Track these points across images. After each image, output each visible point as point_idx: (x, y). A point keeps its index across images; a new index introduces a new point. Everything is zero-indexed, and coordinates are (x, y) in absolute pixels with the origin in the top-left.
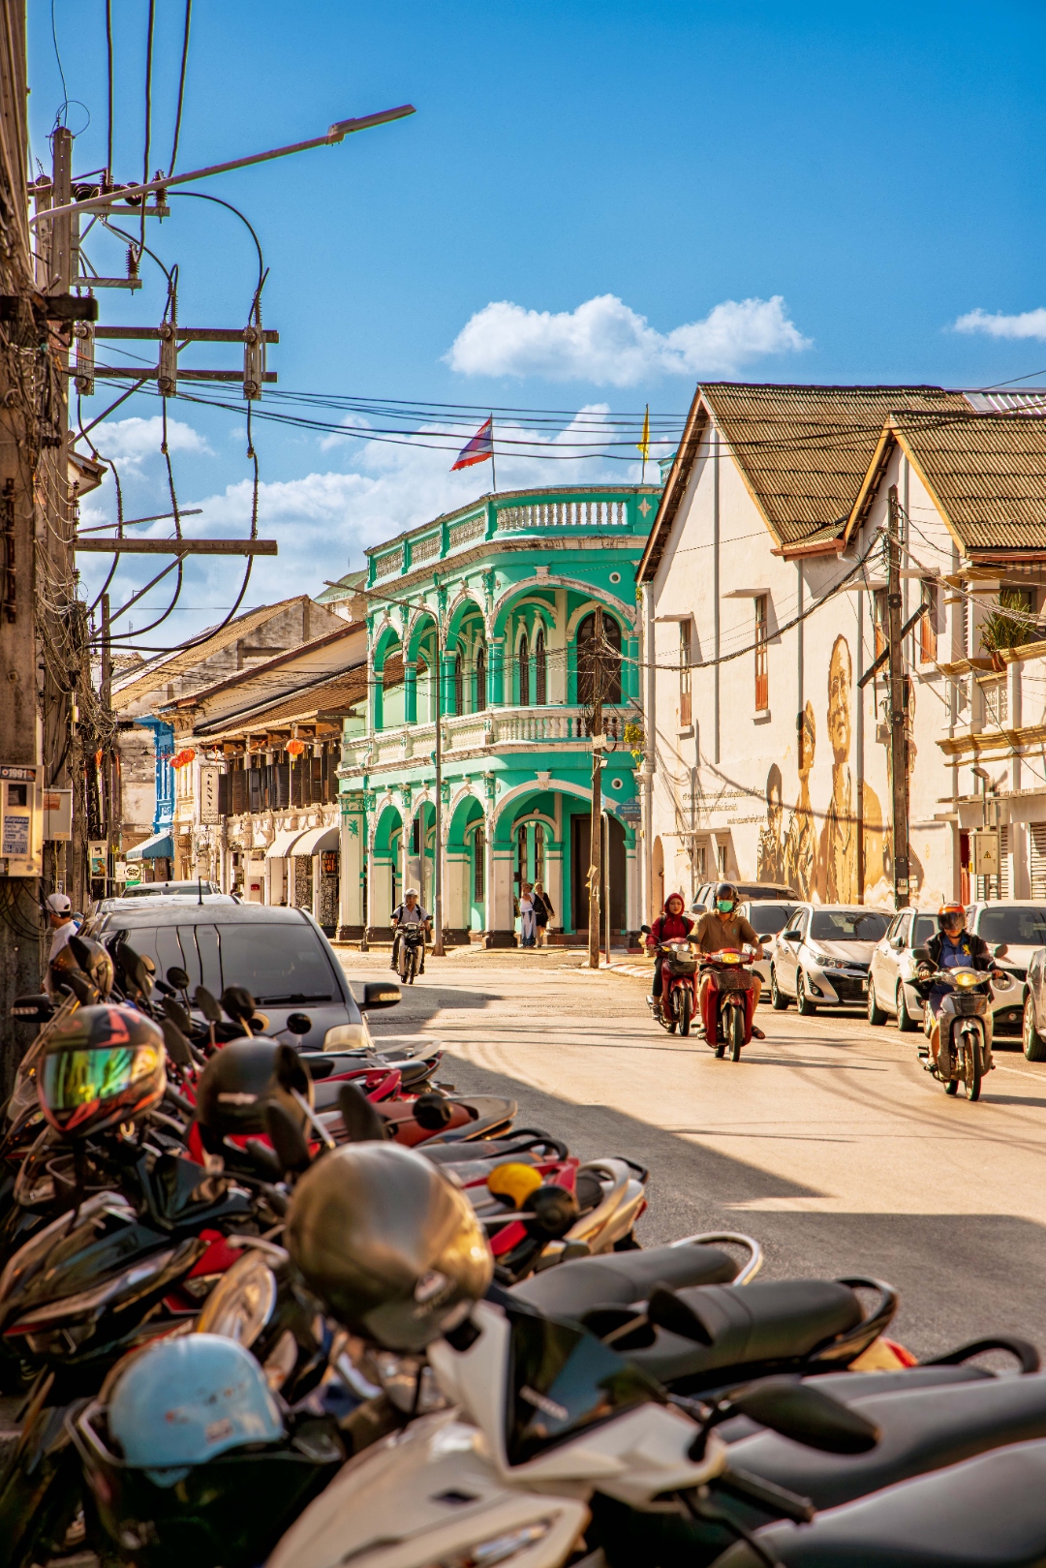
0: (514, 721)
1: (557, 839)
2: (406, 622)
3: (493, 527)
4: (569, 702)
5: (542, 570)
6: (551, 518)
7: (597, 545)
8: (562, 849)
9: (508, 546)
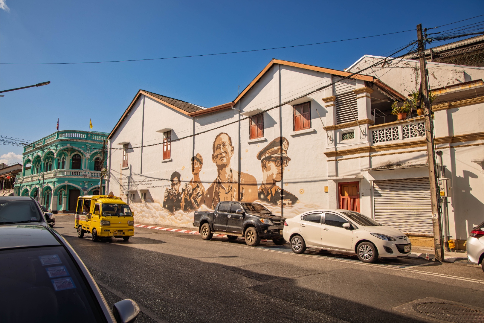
0: (60, 172)
1: (66, 194)
2: (33, 157)
3: (58, 137)
4: (70, 169)
5: (68, 145)
6: (71, 136)
7: (80, 141)
8: (67, 196)
9: (62, 140)
